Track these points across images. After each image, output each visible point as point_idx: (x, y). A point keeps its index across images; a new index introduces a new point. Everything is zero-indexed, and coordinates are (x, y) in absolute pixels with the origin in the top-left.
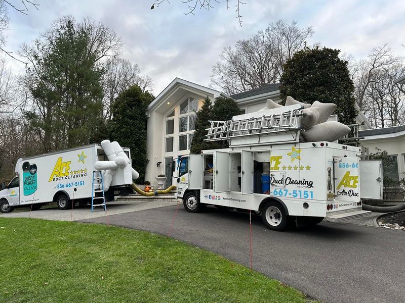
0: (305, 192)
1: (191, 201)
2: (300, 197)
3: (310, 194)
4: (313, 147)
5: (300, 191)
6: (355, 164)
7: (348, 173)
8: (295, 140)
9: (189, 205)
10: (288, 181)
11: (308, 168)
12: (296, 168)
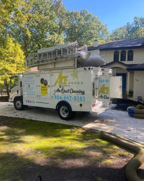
0: (80, 97)
1: (18, 104)
2: (78, 100)
3: (83, 98)
4: (84, 70)
5: (78, 97)
6: (108, 80)
7: (104, 85)
8: (75, 66)
9: (17, 106)
10: (71, 91)
11: (82, 83)
12: (75, 83)
